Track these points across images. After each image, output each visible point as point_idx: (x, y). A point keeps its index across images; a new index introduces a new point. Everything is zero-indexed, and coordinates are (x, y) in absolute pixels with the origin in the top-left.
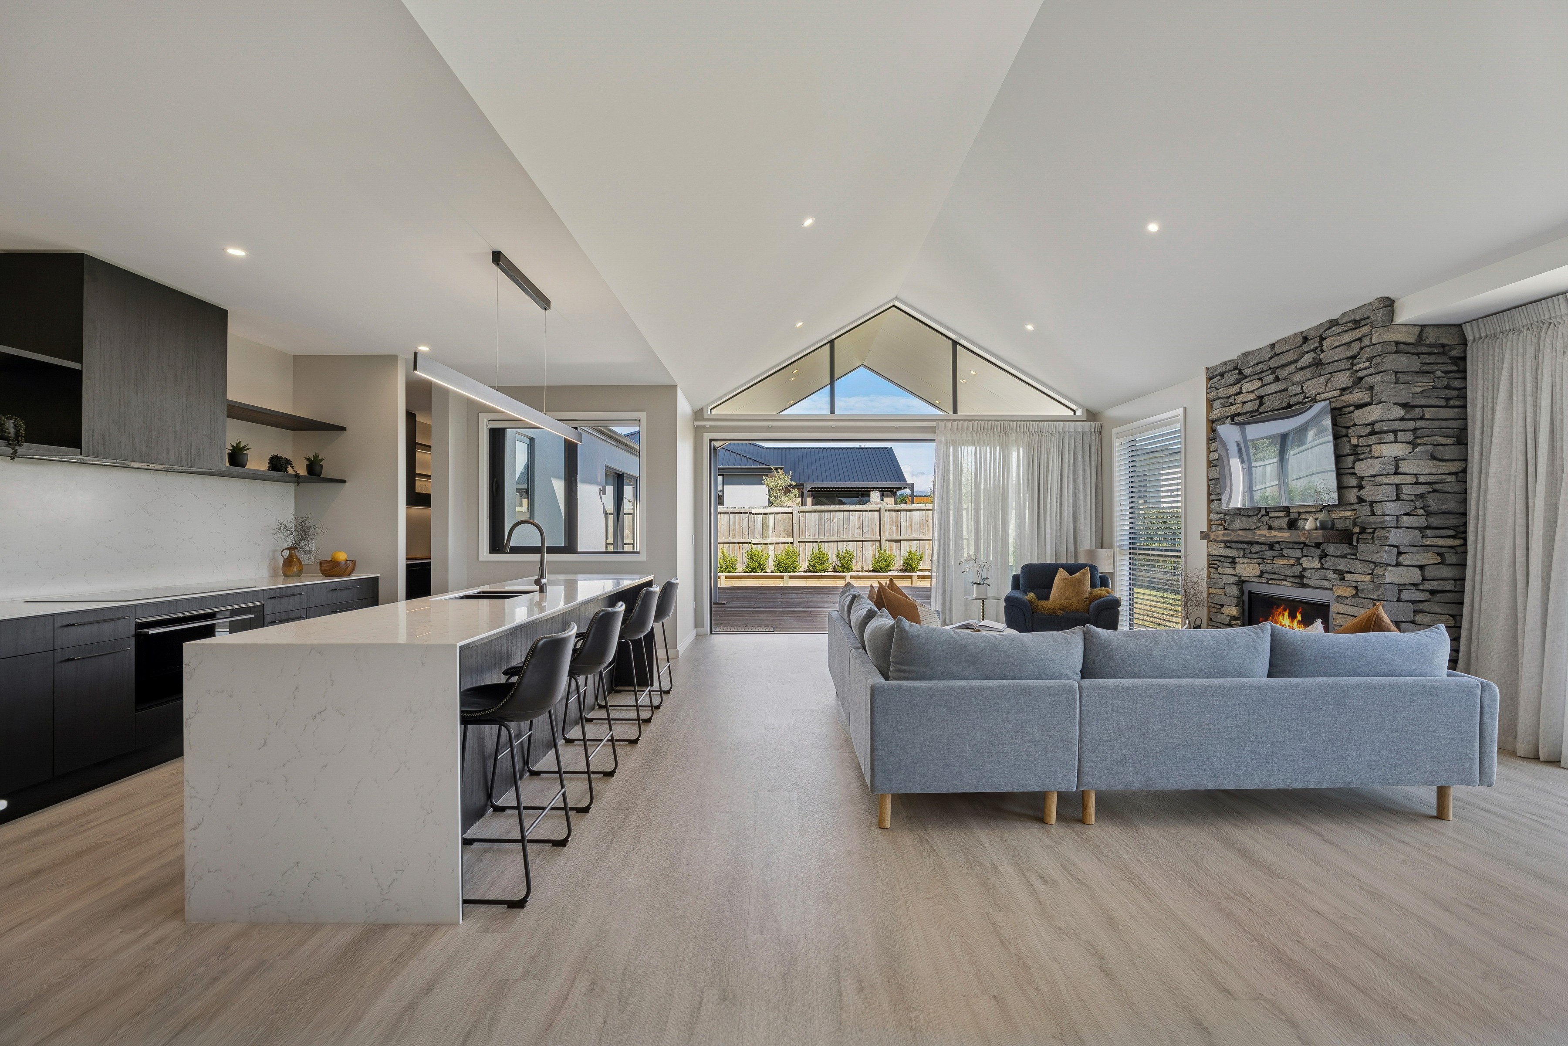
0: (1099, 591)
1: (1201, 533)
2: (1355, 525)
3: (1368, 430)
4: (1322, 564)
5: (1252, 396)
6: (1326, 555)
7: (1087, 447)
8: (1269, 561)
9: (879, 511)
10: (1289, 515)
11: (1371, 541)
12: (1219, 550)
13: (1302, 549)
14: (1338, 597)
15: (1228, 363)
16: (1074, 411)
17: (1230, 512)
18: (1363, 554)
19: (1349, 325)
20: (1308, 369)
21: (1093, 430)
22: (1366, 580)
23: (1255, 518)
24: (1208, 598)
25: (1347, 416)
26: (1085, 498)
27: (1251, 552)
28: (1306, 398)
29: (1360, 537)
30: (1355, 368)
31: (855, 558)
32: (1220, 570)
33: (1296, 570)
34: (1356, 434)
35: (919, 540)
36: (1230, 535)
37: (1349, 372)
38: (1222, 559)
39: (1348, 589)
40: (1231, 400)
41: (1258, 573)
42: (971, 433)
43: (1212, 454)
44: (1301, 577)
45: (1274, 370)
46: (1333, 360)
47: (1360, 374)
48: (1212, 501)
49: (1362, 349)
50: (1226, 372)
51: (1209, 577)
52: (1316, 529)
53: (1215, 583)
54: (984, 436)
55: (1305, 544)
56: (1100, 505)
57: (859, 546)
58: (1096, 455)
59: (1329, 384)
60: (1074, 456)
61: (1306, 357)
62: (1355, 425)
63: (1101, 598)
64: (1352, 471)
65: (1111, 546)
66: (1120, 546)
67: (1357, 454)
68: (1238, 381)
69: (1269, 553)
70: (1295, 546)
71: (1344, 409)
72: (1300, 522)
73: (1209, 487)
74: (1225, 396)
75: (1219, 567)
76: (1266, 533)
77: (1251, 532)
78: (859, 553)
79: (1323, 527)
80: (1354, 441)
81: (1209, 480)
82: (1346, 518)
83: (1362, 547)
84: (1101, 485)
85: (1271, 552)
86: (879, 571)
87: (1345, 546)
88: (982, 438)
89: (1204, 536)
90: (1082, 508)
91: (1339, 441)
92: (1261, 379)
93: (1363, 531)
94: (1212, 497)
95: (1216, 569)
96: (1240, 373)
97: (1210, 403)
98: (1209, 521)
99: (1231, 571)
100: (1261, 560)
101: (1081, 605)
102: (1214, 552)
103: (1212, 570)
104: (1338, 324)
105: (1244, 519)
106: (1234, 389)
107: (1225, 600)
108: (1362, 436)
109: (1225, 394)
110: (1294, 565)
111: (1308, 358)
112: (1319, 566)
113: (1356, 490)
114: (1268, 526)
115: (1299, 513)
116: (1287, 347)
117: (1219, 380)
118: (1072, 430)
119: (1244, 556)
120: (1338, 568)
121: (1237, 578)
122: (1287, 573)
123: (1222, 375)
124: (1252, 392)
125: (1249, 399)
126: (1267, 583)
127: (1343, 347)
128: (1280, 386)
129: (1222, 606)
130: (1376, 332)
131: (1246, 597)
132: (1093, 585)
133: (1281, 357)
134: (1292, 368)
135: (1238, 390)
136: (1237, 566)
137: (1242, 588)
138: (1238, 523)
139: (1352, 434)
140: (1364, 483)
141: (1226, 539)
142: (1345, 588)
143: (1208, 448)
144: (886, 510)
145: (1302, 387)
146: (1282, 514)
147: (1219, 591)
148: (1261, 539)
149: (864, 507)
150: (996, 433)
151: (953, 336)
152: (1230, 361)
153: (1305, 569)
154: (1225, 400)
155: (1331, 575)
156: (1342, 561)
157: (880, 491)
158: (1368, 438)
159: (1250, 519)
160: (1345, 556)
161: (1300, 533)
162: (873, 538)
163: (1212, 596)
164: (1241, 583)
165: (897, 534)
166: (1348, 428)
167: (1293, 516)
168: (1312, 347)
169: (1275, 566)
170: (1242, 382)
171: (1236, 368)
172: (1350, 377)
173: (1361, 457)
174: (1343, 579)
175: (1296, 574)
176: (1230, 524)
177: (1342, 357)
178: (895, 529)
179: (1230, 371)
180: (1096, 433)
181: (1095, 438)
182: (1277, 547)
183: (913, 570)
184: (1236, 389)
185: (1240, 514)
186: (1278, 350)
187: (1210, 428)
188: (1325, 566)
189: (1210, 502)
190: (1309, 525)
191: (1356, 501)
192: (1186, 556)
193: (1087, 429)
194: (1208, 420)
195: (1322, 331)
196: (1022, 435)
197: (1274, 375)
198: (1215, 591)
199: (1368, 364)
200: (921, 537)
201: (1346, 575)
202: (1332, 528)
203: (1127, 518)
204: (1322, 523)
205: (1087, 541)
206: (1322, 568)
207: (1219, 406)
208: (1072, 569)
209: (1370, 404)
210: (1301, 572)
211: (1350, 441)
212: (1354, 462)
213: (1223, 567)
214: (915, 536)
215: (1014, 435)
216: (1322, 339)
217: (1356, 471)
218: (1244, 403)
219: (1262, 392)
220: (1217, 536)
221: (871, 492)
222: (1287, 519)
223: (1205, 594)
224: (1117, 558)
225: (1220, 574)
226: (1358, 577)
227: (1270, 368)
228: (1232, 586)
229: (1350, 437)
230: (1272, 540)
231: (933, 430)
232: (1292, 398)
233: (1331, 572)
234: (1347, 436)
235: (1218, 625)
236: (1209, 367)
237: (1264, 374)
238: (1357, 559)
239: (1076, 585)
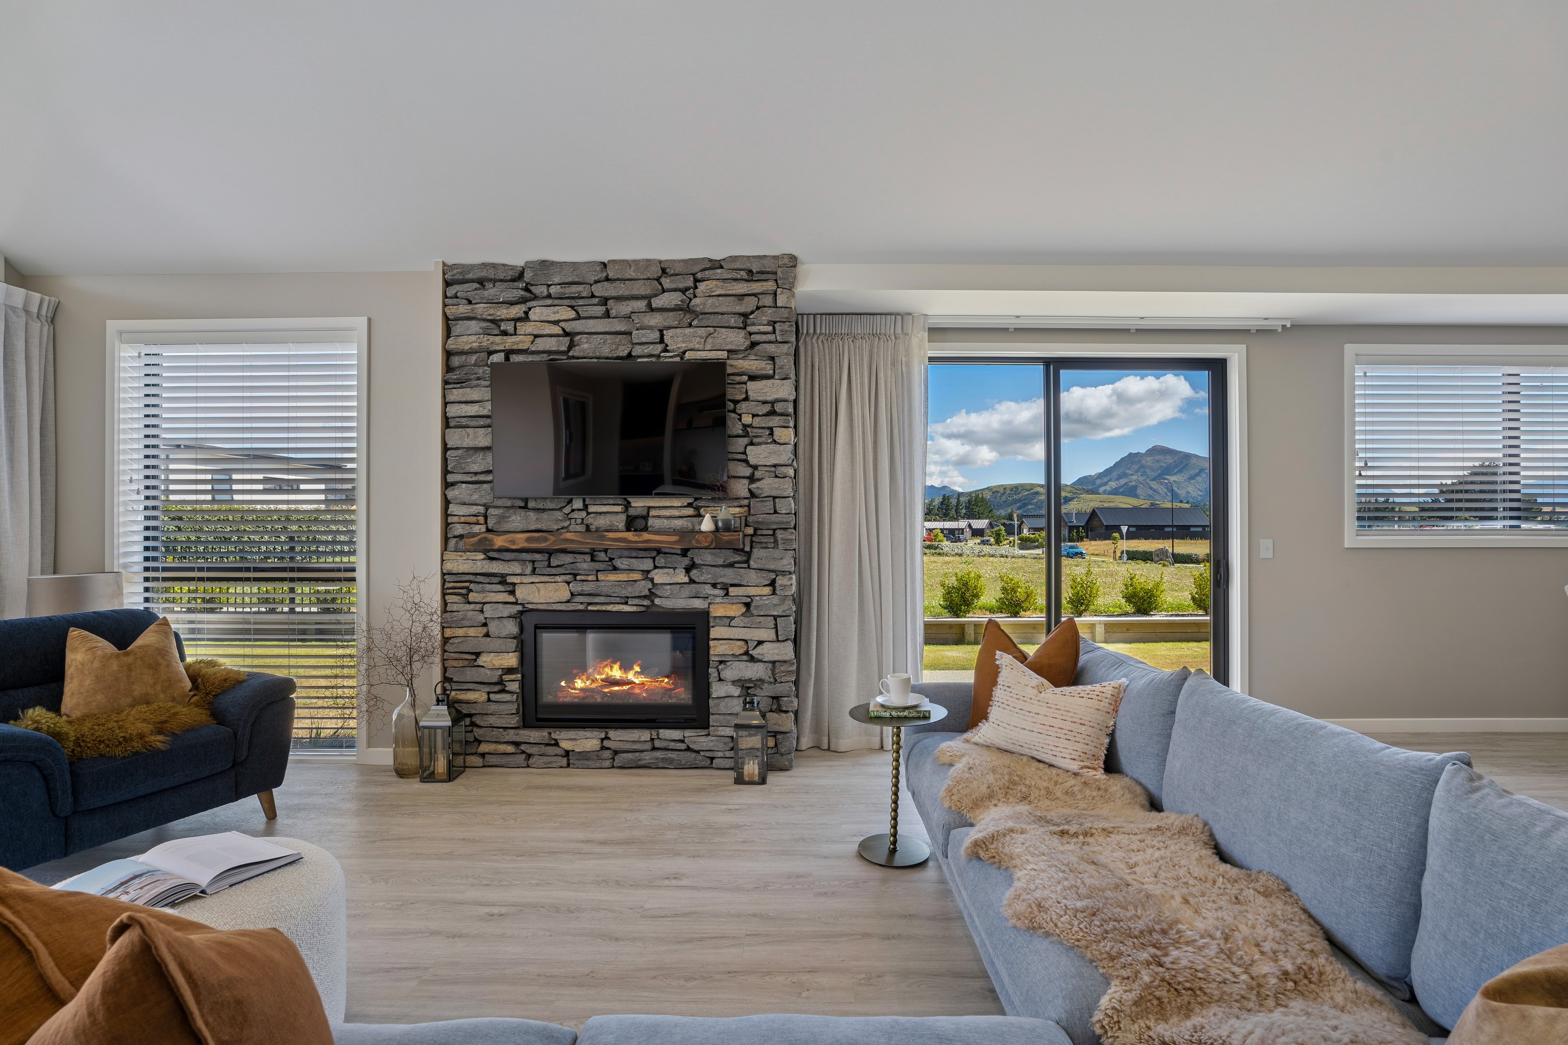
2: (747, 524)
3: (767, 408)
4: (691, 577)
5: (553, 329)
6: (699, 565)
8: (590, 578)
10: (627, 511)
11: (771, 546)
12: (471, 565)
13: (654, 558)
14: (716, 618)
15: (498, 267)
18: (759, 561)
19: (742, 273)
20: (670, 314)
21: (34, 309)
22: (764, 593)
23: (559, 515)
24: (443, 645)
25: (738, 386)
27: (547, 566)
28: (668, 351)
29: (754, 539)
30: (749, 329)
32: (475, 597)
33: (641, 588)
34: (749, 411)
37: (739, 332)
38: (480, 579)
39: (735, 607)
40: (505, 326)
41: (565, 595)
44: (651, 596)
45: (602, 300)
46: (716, 311)
47: (756, 338)
48: (454, 484)
49: (758, 308)
50: (492, 280)
51: (445, 611)
53: (462, 619)
55: (659, 551)
56: (51, 477)
58: (43, 366)
59: (710, 340)
61: (666, 296)
62: (752, 400)
64: (743, 457)
67: (753, 437)
68: (521, 301)
69: (587, 565)
70: (642, 554)
71: (732, 377)
72: (650, 520)
74: (489, 318)
75: (471, 591)
76: (584, 535)
77: (552, 534)
80: (747, 419)
83: (757, 553)
84: (53, 435)
85: (592, 564)
87: (729, 552)
92: (572, 307)
93: (757, 532)
94: (455, 478)
95: (465, 596)
96: (527, 289)
97: (452, 321)
98: (447, 517)
99: (504, 597)
100: (571, 576)
102: (460, 568)
103: (454, 598)
104: (725, 267)
106: (511, 310)
107: (484, 645)
108: (758, 415)
109: (490, 315)
110: (634, 581)
111: (668, 299)
112: (686, 580)
113: (746, 481)
114: (584, 526)
115: (650, 508)
116: (630, 274)
117: (476, 289)
119: (533, 572)
120: (719, 580)
121: (515, 608)
122: (624, 593)
123: (482, 282)
124: (554, 323)
125: (546, 331)
127: (733, 298)
128: (617, 325)
129: (478, 654)
130: (782, 293)
133: (619, 284)
134: (638, 305)
135: (521, 315)
136: (520, 590)
137: (523, 621)
139: (745, 411)
140: (758, 474)
142: (730, 606)
143: (443, 396)
145: (662, 334)
146: (616, 508)
147: (472, 632)
148: (573, 546)
152: (503, 265)
153: (657, 586)
154: (487, 323)
155: (708, 590)
156: (729, 572)
158: (768, 418)
159: (543, 516)
160: (731, 565)
163: (453, 641)
164: (522, 614)
166: (736, 402)
167: (634, 512)
168: (681, 286)
169: (603, 584)
170: (529, 304)
171: (517, 279)
172: (743, 338)
173: (755, 440)
174: (727, 594)
175: (643, 594)
176: (499, 522)
177: (729, 310)
179: (502, 280)
180: (44, 316)
181: (40, 329)
182: (602, 556)
184: (517, 311)
185: (524, 507)
186: (611, 272)
187: (449, 362)
188: (697, 579)
189: (448, 485)
191: (748, 495)
193: (18, 302)
194: (442, 347)
195: (696, 269)
197: (604, 308)
198: (460, 632)
199: (768, 328)
201: (731, 589)
204: (725, 521)
206: (692, 581)
207: (473, 331)
209: (771, 377)
210: (646, 590)
211: (740, 420)
212: (747, 446)
213: (485, 591)
216: (697, 279)
217: (751, 458)
218: (536, 337)
219: (578, 326)
223: (436, 640)
225: (475, 603)
226: (752, 591)
227: (594, 296)
229: (740, 415)
230: (596, 546)
232: (638, 347)
233: (705, 587)
234: (736, 412)
235: (471, 686)
236: (450, 262)
237: (581, 302)
238: (749, 567)
239: (158, 664)
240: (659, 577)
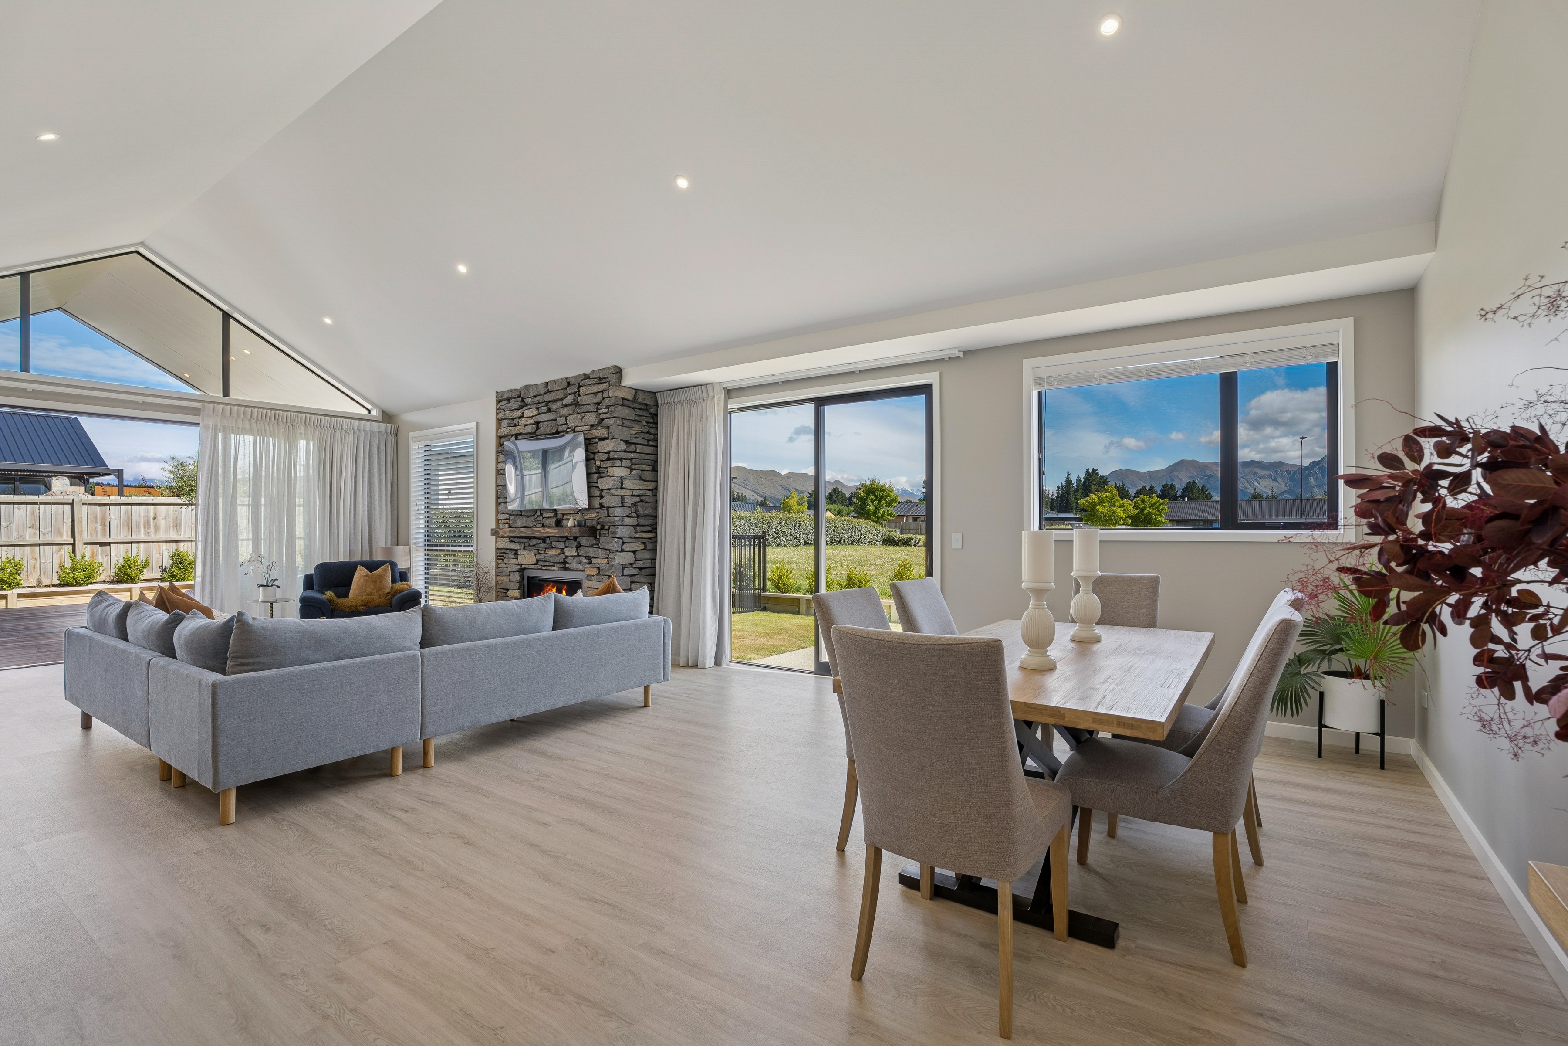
0: (399, 585)
1: (492, 530)
2: (598, 523)
3: (606, 456)
4: (578, 552)
5: (531, 421)
6: (581, 546)
7: (383, 447)
8: (542, 552)
9: (72, 504)
10: (556, 516)
11: (607, 535)
12: (506, 544)
13: (565, 542)
14: (588, 575)
15: (514, 391)
16: (369, 411)
17: (514, 513)
18: (603, 544)
19: (596, 380)
20: (570, 407)
21: (389, 431)
22: (604, 562)
23: (533, 518)
24: (496, 585)
25: (594, 445)
26: (380, 497)
27: (529, 545)
28: (568, 428)
29: (601, 532)
30: (600, 411)
31: (25, 569)
32: (506, 561)
33: (561, 558)
34: (599, 459)
35: (142, 542)
36: (515, 531)
37: (595, 414)
38: (508, 552)
39: (594, 569)
40: (516, 422)
41: (534, 561)
42: (249, 420)
43: (500, 464)
44: (565, 563)
45: (547, 403)
46: (586, 403)
47: (602, 416)
48: (500, 503)
49: (603, 399)
50: (512, 398)
51: (497, 567)
52: (575, 526)
53: (502, 572)
54: (266, 425)
55: (567, 538)
56: (396, 504)
57: (32, 552)
58: (392, 456)
59: (583, 420)
60: (369, 455)
61: (569, 397)
62: (598, 452)
63: (403, 591)
64: (596, 485)
65: (407, 544)
66: (415, 543)
67: (599, 473)
68: (521, 407)
69: (542, 545)
70: (561, 539)
71: (592, 440)
72: (564, 521)
73: (497, 492)
74: (511, 418)
75: (505, 558)
76: (541, 529)
77: (531, 529)
78: (32, 562)
79: (579, 525)
80: (598, 464)
81: (497, 486)
82: (593, 519)
83: (602, 539)
84: (397, 486)
85: (544, 544)
86: (71, 585)
87: (592, 539)
88: (263, 428)
89: (495, 533)
90: (378, 507)
91: (589, 462)
92: (537, 408)
93: (603, 528)
94: (500, 500)
95: (503, 560)
96: (523, 401)
97: (499, 421)
98: (498, 520)
99: (514, 561)
100: (537, 551)
101: (383, 600)
102: (501, 546)
103: (500, 561)
104: (589, 378)
105: (525, 519)
106: (518, 413)
107: (510, 585)
108: (603, 461)
109: (511, 416)
110: (559, 554)
111: (570, 399)
112: (576, 554)
113: (599, 498)
114: (541, 524)
115: (563, 515)
116: (556, 388)
117: (506, 404)
118: (368, 429)
119: (524, 549)
120: (587, 555)
121: (519, 567)
122: (555, 560)
123: (509, 400)
124: (531, 417)
125: (529, 423)
126: (541, 569)
127: (592, 395)
128: (551, 416)
129: (508, 590)
130: (612, 389)
131: (525, 582)
132: (394, 581)
133: (552, 394)
134: (559, 404)
135: (521, 415)
136: (520, 557)
137: (523, 574)
138: (520, 522)
139: (597, 459)
140: (603, 494)
141: (512, 535)
142: (592, 569)
143: (497, 459)
144: (84, 504)
145: (566, 419)
146: (552, 515)
147: (505, 578)
148: (537, 535)
149: (43, 498)
150: (281, 424)
151: (225, 308)
152: (515, 390)
153: (567, 557)
154: (511, 421)
155: (583, 560)
156: (590, 549)
157: (69, 477)
158: (606, 462)
159: (529, 519)
160: (592, 546)
161: (565, 530)
162: (59, 540)
163: (499, 582)
164: (522, 570)
165: (104, 534)
166: (594, 454)
167: (559, 517)
168: (573, 391)
169: (547, 555)
170: (524, 408)
171: (519, 396)
172: (596, 417)
173: (602, 475)
174: (591, 563)
175: (561, 561)
176: (513, 523)
177: (591, 402)
178: (99, 528)
179: (515, 398)
180: (392, 435)
181: (391, 439)
182: (548, 540)
183: (132, 581)
185: (521, 515)
186: (550, 388)
187: (498, 442)
188: (580, 554)
189: (498, 504)
190: (570, 523)
191: (599, 506)
192: (477, 550)
193: (383, 429)
194: (496, 435)
195: (579, 381)
196: (313, 429)
197: (547, 407)
198: (502, 578)
199: (606, 410)
200: (145, 538)
201: (592, 560)
202: (585, 526)
203: (423, 517)
204: (578, 522)
205: (382, 539)
206: (578, 555)
207: (506, 425)
208: (372, 566)
209: (607, 438)
210: (564, 559)
211: (595, 463)
212: (598, 479)
213: (508, 558)
214: (135, 537)
215: (302, 428)
216: (580, 387)
217: (599, 485)
218: (525, 425)
219: (539, 418)
220: (505, 532)
221: (54, 478)
222: (555, 519)
223: (494, 582)
224: (413, 555)
225: (506, 564)
226: (600, 561)
227: (545, 401)
228: (515, 573)
229: (596, 461)
230: (545, 535)
231: (196, 411)
232: (559, 427)
233: (584, 558)
234: (593, 459)
236: (498, 392)
237: (540, 405)
238: (599, 548)
239: (377, 581)
240: (568, 552)
